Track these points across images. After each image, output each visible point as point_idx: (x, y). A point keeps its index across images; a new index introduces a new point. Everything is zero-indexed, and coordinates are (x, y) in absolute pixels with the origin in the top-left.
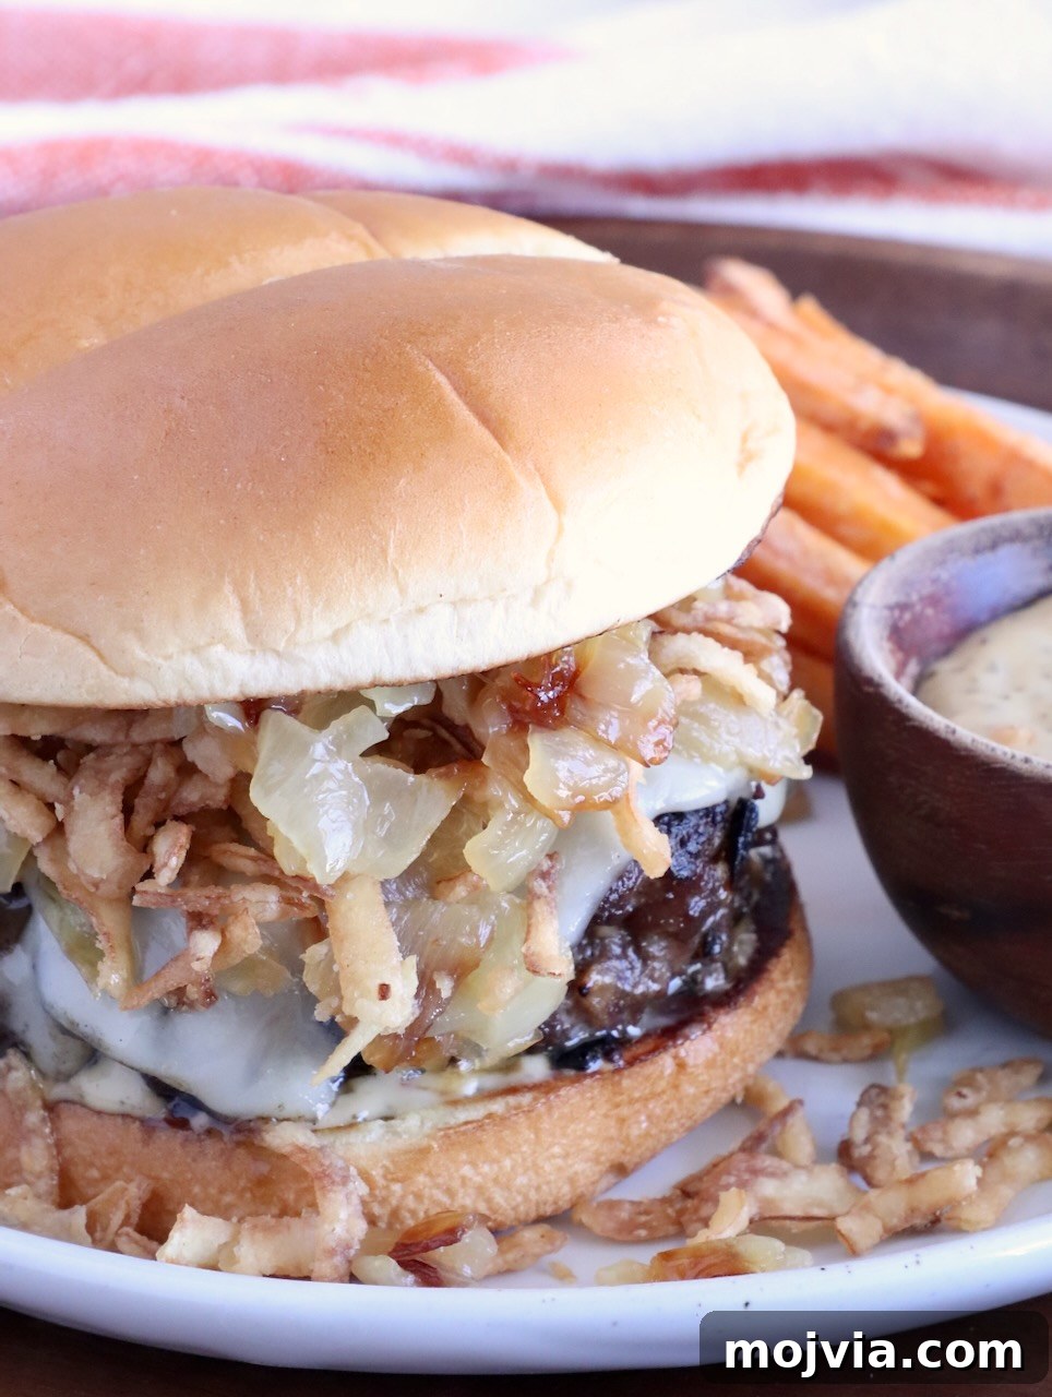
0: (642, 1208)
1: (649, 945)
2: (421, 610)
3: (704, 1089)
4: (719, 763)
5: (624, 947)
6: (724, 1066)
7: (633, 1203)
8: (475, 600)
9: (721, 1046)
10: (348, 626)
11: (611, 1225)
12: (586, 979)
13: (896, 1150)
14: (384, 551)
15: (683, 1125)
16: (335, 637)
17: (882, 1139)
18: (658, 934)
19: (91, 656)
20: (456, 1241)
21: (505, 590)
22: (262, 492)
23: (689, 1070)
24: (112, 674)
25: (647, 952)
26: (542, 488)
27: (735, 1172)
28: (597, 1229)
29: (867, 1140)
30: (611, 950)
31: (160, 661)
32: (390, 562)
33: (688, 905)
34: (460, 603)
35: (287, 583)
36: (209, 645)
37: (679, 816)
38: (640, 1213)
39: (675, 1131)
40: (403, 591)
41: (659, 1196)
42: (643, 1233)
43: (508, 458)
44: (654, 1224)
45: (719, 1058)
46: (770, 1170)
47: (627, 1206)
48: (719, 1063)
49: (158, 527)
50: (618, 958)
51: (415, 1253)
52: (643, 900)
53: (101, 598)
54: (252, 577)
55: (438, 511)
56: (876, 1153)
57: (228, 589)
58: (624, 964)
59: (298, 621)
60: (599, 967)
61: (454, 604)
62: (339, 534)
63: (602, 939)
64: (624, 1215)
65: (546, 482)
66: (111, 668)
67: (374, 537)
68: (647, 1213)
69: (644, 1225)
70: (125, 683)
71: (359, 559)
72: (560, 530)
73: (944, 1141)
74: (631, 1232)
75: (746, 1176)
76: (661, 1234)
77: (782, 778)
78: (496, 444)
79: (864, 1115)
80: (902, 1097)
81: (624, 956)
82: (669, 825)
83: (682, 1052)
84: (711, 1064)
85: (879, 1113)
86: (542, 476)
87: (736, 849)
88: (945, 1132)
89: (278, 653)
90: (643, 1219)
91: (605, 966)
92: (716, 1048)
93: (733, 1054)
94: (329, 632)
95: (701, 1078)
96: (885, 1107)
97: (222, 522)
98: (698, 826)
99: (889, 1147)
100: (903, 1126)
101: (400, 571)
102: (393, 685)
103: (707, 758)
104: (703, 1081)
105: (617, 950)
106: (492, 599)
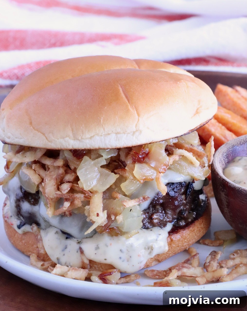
0: (159, 272)
1: (167, 211)
2: (109, 134)
3: (177, 245)
4: (183, 174)
5: (162, 211)
6: (182, 241)
7: (157, 271)
8: (121, 133)
9: (182, 237)
10: (94, 136)
11: (151, 274)
12: (152, 216)
13: (215, 264)
14: (100, 121)
15: (172, 253)
16: (91, 138)
17: (212, 262)
18: (169, 209)
19: (45, 138)
20: (111, 275)
21: (126, 131)
22: (79, 108)
23: (174, 241)
24: (48, 142)
25: (166, 212)
26: (136, 111)
27: (179, 267)
28: (148, 275)
29: (209, 262)
30: (159, 211)
31: (57, 140)
32: (101, 123)
33: (175, 203)
34: (117, 133)
35: (81, 126)
36: (66, 137)
37: (173, 184)
38: (159, 273)
39: (170, 254)
40: (104, 129)
41: (164, 270)
42: (157, 277)
43: (129, 105)
44: (160, 275)
45: (181, 239)
46: (186, 267)
47: (156, 271)
48: (181, 241)
49: (59, 113)
50: (160, 213)
51: (103, 276)
52: (164, 201)
53: (47, 126)
54: (74, 124)
55: (112, 114)
56: (210, 265)
57: (69, 126)
58: (161, 214)
59: (83, 134)
60: (156, 214)
61: (116, 133)
62: (92, 117)
63: (157, 209)
64: (155, 273)
65: (137, 110)
66: (48, 141)
67: (99, 118)
68: (160, 273)
69: (158, 276)
70: (50, 144)
71: (95, 122)
72: (139, 120)
73: (226, 264)
74: (155, 276)
75: (181, 267)
76: (161, 278)
77: (199, 180)
78: (127, 102)
79: (210, 257)
80: (219, 254)
81: (162, 213)
82: (170, 185)
83: (172, 237)
84: (179, 240)
85: (213, 257)
86: (136, 109)
87: (187, 192)
88: (226, 262)
89: (79, 140)
90: (159, 274)
91: (157, 214)
92: (180, 237)
93: (185, 239)
94: (89, 137)
95: (176, 243)
96: (215, 256)
97: (70, 113)
98: (177, 186)
99: (213, 264)
100: (218, 260)
101: (103, 125)
102: (103, 149)
103: (180, 173)
104: (177, 244)
105: (160, 211)
106: (124, 133)
